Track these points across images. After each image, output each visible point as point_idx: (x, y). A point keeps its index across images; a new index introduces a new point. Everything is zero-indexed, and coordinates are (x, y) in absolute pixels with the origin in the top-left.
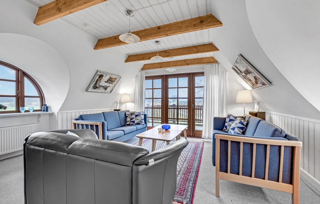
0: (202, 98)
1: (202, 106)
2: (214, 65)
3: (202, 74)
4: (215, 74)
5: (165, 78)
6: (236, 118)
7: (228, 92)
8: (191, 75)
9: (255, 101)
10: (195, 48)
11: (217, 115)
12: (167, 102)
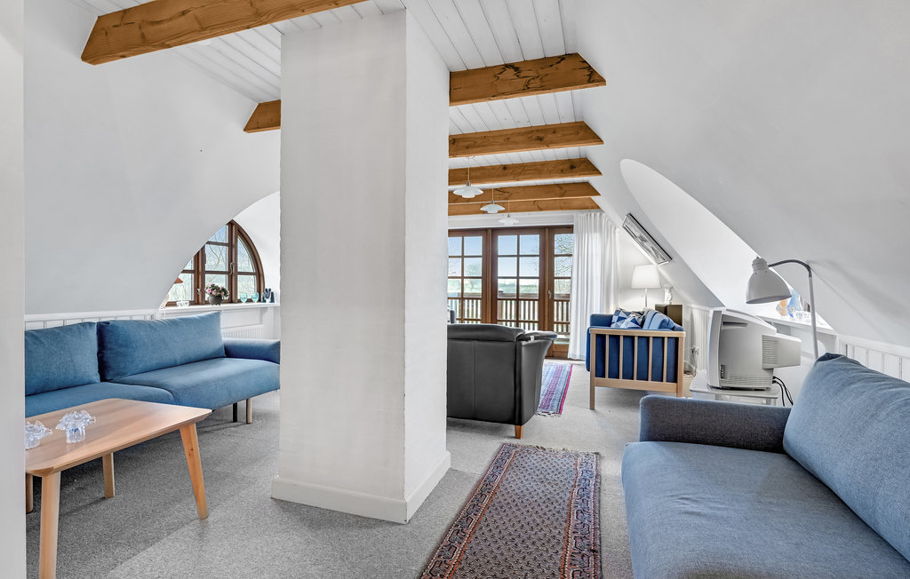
0: (570, 278)
1: (568, 296)
2: (593, 214)
3: (569, 229)
4: (595, 231)
5: (490, 235)
6: (628, 314)
7: (619, 269)
8: (547, 230)
9: (665, 286)
10: (557, 188)
11: (597, 311)
12: (494, 286)
